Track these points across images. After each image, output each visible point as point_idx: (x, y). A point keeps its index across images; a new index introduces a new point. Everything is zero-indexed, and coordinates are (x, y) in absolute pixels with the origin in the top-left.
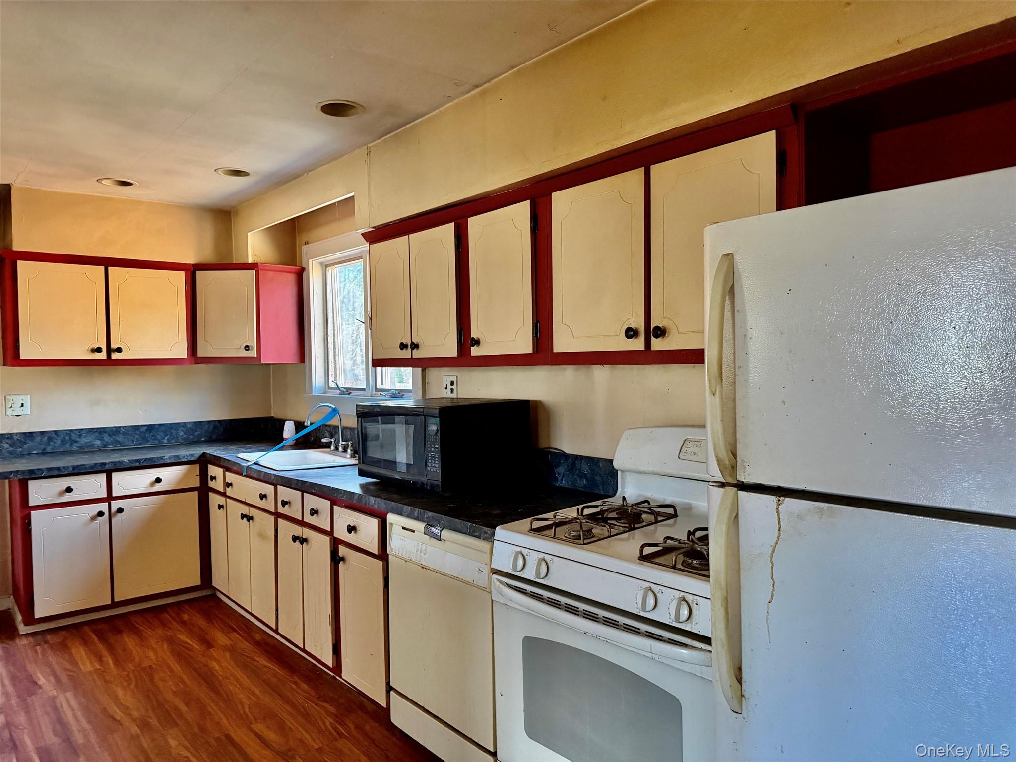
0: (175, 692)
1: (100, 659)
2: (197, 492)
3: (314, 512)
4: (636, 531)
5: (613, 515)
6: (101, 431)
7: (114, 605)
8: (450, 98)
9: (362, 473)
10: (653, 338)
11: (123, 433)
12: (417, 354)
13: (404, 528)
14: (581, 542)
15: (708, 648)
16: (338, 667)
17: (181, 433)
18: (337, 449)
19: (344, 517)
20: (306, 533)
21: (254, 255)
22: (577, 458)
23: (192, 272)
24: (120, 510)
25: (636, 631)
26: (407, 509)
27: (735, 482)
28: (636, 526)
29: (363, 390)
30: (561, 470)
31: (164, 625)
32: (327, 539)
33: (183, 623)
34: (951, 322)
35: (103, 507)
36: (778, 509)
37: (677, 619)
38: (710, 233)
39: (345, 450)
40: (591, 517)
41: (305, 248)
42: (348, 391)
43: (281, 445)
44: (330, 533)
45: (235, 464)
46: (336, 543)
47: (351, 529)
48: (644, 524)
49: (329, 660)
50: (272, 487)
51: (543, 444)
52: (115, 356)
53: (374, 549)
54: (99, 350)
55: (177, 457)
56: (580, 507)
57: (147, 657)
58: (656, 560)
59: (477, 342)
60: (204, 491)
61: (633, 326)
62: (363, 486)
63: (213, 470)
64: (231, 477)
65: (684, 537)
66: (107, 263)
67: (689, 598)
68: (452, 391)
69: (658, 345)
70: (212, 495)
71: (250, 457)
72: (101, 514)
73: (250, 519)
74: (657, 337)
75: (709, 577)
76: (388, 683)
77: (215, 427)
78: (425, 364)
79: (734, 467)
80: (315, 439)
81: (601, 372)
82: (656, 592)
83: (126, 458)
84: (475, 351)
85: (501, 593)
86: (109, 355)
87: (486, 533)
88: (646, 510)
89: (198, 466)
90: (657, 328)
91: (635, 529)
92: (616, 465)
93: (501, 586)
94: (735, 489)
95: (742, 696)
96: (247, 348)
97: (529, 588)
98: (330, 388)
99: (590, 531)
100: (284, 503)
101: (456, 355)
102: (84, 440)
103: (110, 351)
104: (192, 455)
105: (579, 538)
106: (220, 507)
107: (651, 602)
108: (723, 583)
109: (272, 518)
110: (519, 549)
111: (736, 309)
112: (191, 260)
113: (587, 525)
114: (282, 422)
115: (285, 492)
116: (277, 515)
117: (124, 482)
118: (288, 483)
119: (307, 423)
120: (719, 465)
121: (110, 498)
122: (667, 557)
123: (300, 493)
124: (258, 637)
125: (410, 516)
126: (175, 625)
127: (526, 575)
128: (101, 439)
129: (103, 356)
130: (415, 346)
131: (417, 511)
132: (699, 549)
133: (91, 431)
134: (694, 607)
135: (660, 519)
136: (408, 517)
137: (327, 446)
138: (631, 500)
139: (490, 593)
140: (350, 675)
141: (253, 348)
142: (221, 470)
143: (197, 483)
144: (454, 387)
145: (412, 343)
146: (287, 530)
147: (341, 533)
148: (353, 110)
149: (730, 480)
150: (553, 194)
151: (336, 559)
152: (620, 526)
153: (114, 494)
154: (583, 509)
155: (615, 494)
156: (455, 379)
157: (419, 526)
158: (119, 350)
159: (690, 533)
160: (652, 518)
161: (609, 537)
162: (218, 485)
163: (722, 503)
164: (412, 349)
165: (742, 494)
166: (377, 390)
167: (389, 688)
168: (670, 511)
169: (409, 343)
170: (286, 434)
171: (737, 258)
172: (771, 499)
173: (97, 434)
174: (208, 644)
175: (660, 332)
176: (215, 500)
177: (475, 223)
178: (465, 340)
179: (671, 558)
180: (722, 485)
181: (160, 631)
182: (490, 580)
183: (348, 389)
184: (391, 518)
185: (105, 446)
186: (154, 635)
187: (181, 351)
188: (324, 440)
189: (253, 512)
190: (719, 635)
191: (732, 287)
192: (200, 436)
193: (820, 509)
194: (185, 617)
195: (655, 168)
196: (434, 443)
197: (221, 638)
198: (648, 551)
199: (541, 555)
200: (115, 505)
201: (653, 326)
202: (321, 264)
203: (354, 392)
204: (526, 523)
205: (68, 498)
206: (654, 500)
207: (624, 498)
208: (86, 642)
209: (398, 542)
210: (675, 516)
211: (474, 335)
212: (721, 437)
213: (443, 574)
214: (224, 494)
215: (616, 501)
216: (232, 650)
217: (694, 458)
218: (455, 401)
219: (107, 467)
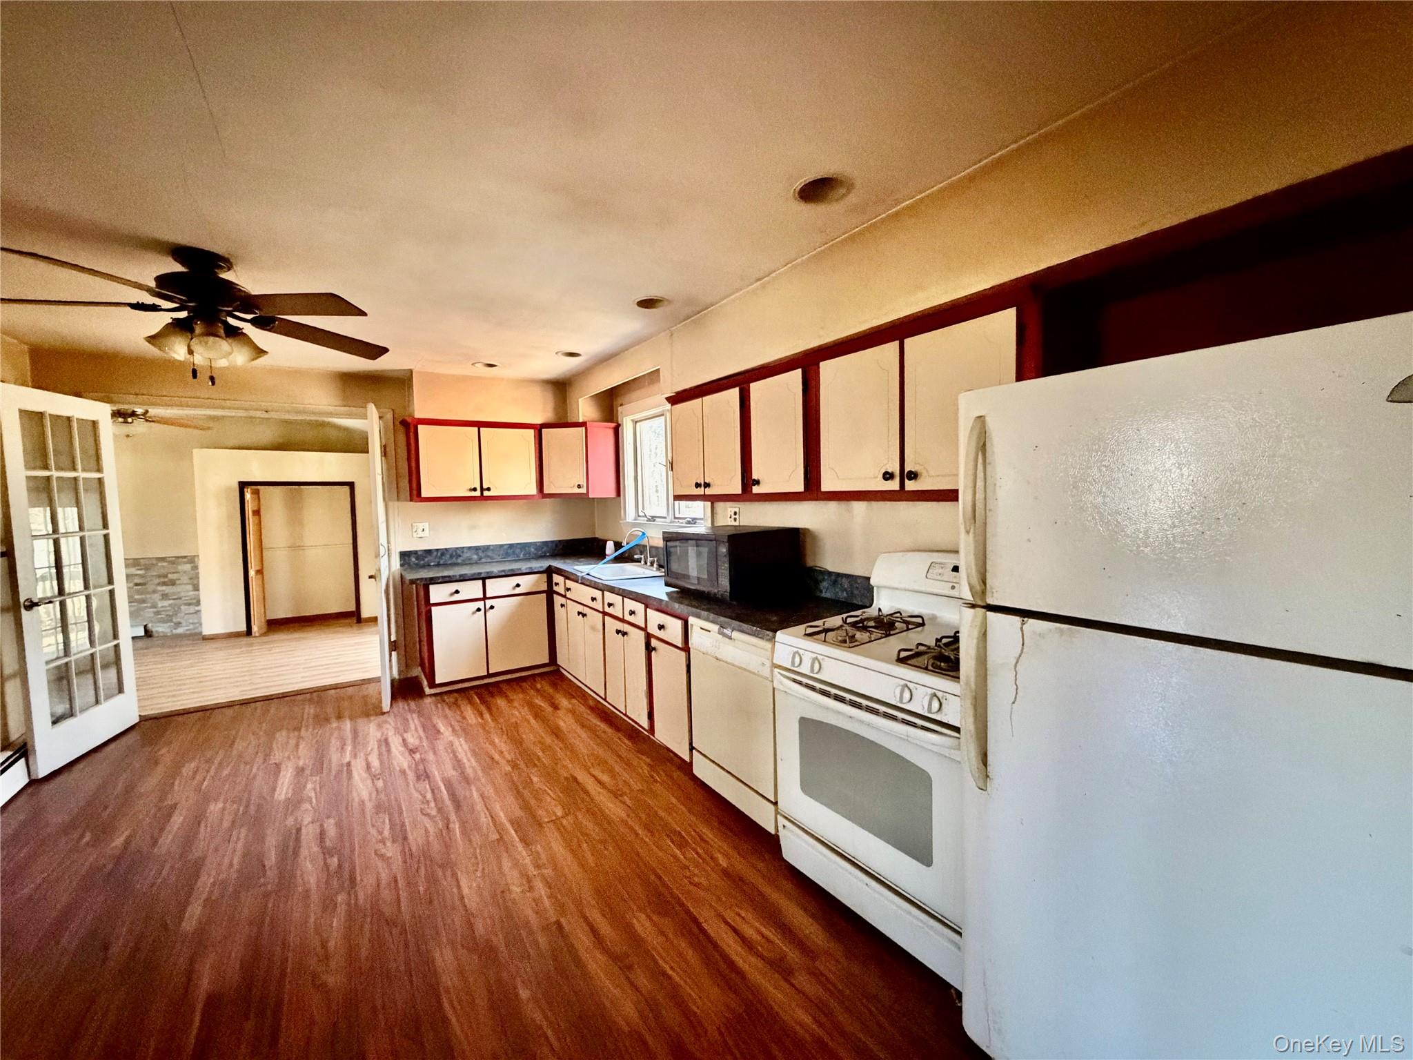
0: (534, 743)
1: (481, 715)
2: (545, 595)
3: (632, 613)
4: (891, 637)
5: (872, 624)
6: (477, 549)
7: (489, 675)
8: (738, 290)
9: (667, 584)
10: (906, 480)
11: (493, 550)
12: (708, 491)
13: (702, 628)
14: (846, 645)
15: (956, 735)
16: (652, 729)
17: (533, 550)
18: (646, 563)
19: (655, 618)
20: (626, 628)
21: (583, 415)
22: (839, 575)
23: (539, 429)
24: (492, 607)
25: (894, 718)
26: (704, 613)
27: (984, 604)
28: (892, 632)
29: (665, 518)
30: (825, 584)
31: (523, 692)
32: (642, 633)
33: (538, 691)
34: (1189, 476)
35: (480, 604)
36: (1022, 628)
37: (930, 711)
38: (964, 399)
39: (652, 564)
40: (854, 625)
41: (620, 409)
42: (653, 518)
43: (605, 560)
44: (644, 629)
45: (573, 574)
46: (649, 637)
47: (661, 627)
48: (897, 631)
49: (645, 723)
50: (600, 592)
51: (810, 563)
52: (486, 493)
53: (679, 643)
54: (475, 489)
55: (531, 568)
56: (844, 616)
57: (512, 715)
58: (909, 662)
59: (757, 482)
60: (550, 593)
61: (890, 470)
62: (668, 594)
63: (557, 578)
64: (570, 584)
65: (932, 643)
66: (480, 425)
67: (940, 694)
68: (735, 520)
69: (910, 485)
70: (556, 597)
71: (583, 568)
72: (479, 610)
73: (584, 615)
74: (910, 479)
75: (959, 678)
76: (691, 744)
77: (556, 546)
78: (714, 499)
79: (984, 592)
80: (629, 555)
81: (859, 507)
82: (911, 688)
83: (495, 569)
84: (756, 489)
85: (781, 683)
86: (482, 493)
87: (768, 635)
88: (899, 620)
89: (545, 575)
90: (910, 472)
91: (890, 635)
92: (872, 582)
93: (782, 678)
94: (984, 610)
95: (987, 776)
96: (579, 486)
97: (805, 681)
98: (639, 516)
99: (853, 637)
100: (610, 605)
101: (740, 492)
102: (466, 555)
103: (482, 490)
104: (542, 567)
105: (845, 642)
106: (562, 605)
107: (907, 695)
108: (973, 686)
109: (601, 615)
110: (796, 650)
111: (987, 461)
112: (538, 420)
113: (851, 631)
114: (605, 542)
115: (610, 597)
116: (605, 614)
117: (494, 587)
118: (612, 590)
119: (624, 544)
120: (971, 590)
121: (485, 598)
122: (920, 659)
123: (621, 598)
124: (591, 703)
125: (707, 619)
126: (532, 692)
127: (802, 670)
128: (477, 554)
129: (478, 493)
130: (707, 485)
131: (712, 616)
132: (947, 654)
133: (470, 548)
134: (944, 701)
135: (910, 627)
136: (704, 620)
137: (638, 561)
138: (886, 611)
139: (772, 682)
140: (661, 735)
141: (583, 486)
142: (562, 578)
143: (544, 587)
144: (737, 517)
145: (705, 483)
146: (612, 625)
147: (653, 629)
148: (661, 304)
149: (980, 603)
150: (822, 364)
151: (649, 649)
152: (877, 633)
153: (488, 595)
154: (847, 618)
155: (871, 606)
156: (737, 510)
157: (715, 628)
158: (489, 489)
159: (938, 640)
160: (904, 626)
161: (869, 642)
162: (560, 589)
163: (973, 621)
164: (705, 487)
165: (990, 614)
166: (675, 518)
167: (692, 748)
168: (919, 620)
169: (703, 483)
170: (608, 552)
171: (988, 419)
172: (1017, 620)
173: (474, 551)
174: (556, 707)
175: (913, 476)
176: (558, 600)
177: (756, 388)
178: (748, 481)
179: (923, 660)
180: (973, 606)
181: (521, 696)
182: (772, 671)
183: (653, 517)
184: (691, 620)
185: (480, 559)
186: (517, 697)
187: (533, 490)
188: (636, 557)
189: (586, 610)
190: (968, 726)
191: (984, 445)
192: (545, 552)
193: (1061, 630)
194: (539, 686)
195: (907, 341)
196: (724, 562)
197: (564, 702)
198: (903, 654)
199: (815, 655)
200: (489, 603)
201: (907, 469)
202: (633, 420)
203: (657, 519)
204: (801, 629)
205: (456, 597)
206: (905, 612)
207: (880, 610)
208: (471, 702)
209: (696, 639)
210: (923, 624)
211: (755, 476)
212: (974, 567)
213: (734, 665)
214: (565, 596)
215: (872, 612)
216: (572, 712)
217: (939, 578)
218: (738, 528)
219: (483, 575)
